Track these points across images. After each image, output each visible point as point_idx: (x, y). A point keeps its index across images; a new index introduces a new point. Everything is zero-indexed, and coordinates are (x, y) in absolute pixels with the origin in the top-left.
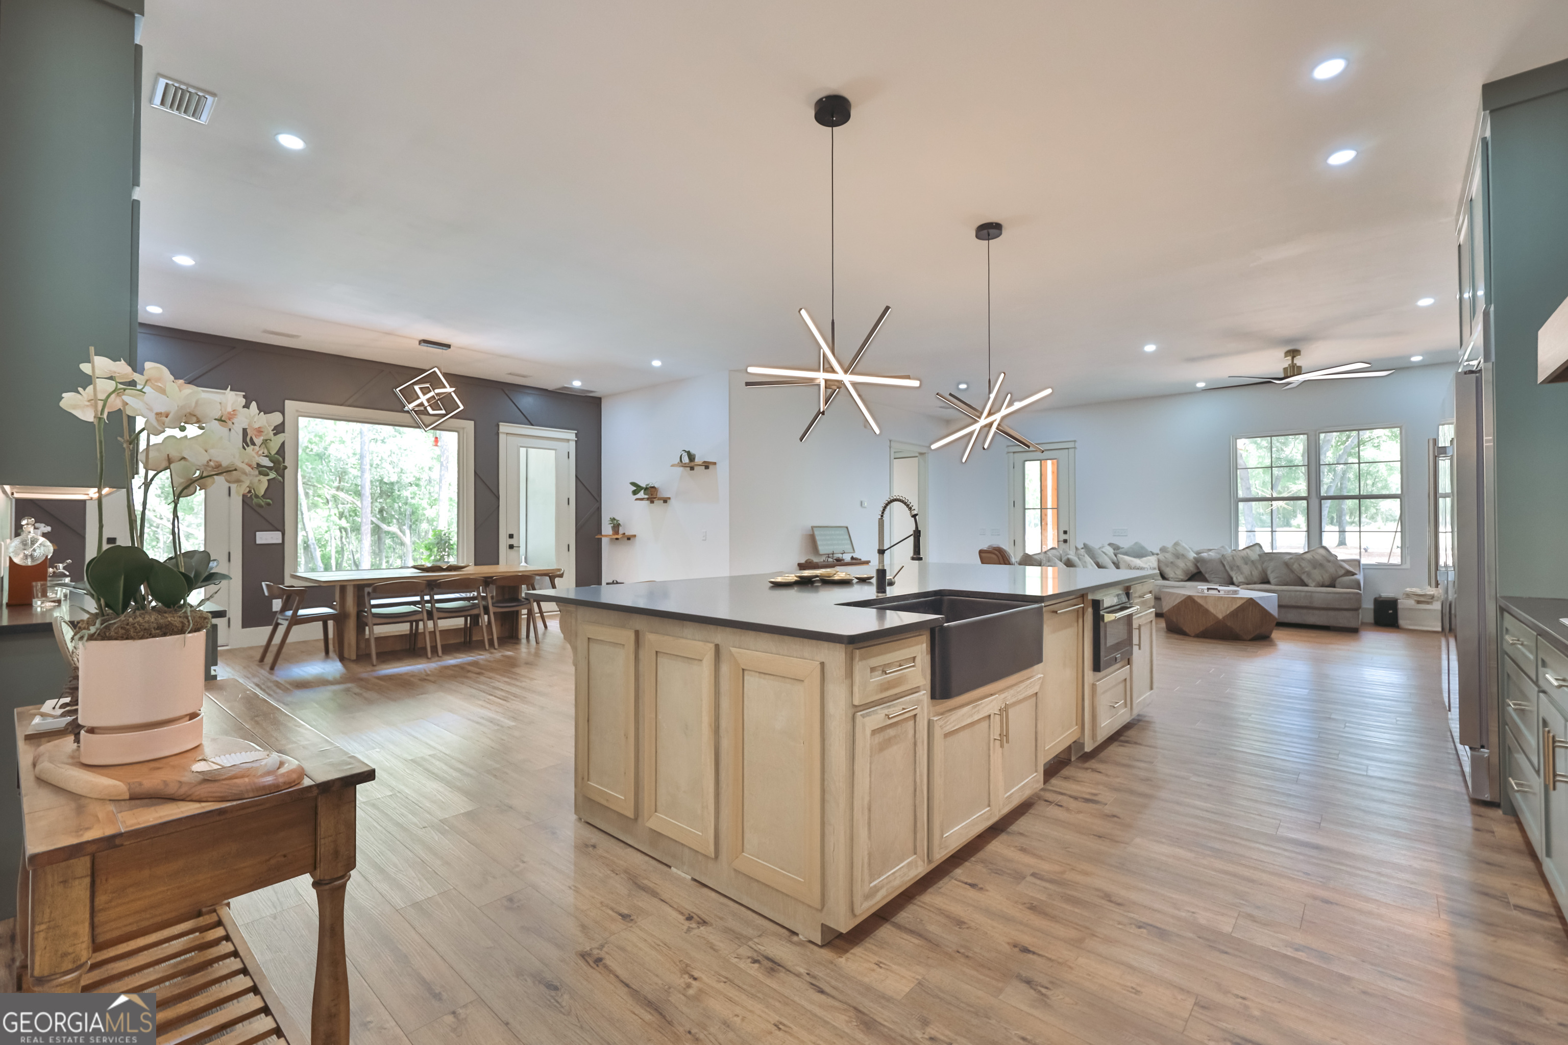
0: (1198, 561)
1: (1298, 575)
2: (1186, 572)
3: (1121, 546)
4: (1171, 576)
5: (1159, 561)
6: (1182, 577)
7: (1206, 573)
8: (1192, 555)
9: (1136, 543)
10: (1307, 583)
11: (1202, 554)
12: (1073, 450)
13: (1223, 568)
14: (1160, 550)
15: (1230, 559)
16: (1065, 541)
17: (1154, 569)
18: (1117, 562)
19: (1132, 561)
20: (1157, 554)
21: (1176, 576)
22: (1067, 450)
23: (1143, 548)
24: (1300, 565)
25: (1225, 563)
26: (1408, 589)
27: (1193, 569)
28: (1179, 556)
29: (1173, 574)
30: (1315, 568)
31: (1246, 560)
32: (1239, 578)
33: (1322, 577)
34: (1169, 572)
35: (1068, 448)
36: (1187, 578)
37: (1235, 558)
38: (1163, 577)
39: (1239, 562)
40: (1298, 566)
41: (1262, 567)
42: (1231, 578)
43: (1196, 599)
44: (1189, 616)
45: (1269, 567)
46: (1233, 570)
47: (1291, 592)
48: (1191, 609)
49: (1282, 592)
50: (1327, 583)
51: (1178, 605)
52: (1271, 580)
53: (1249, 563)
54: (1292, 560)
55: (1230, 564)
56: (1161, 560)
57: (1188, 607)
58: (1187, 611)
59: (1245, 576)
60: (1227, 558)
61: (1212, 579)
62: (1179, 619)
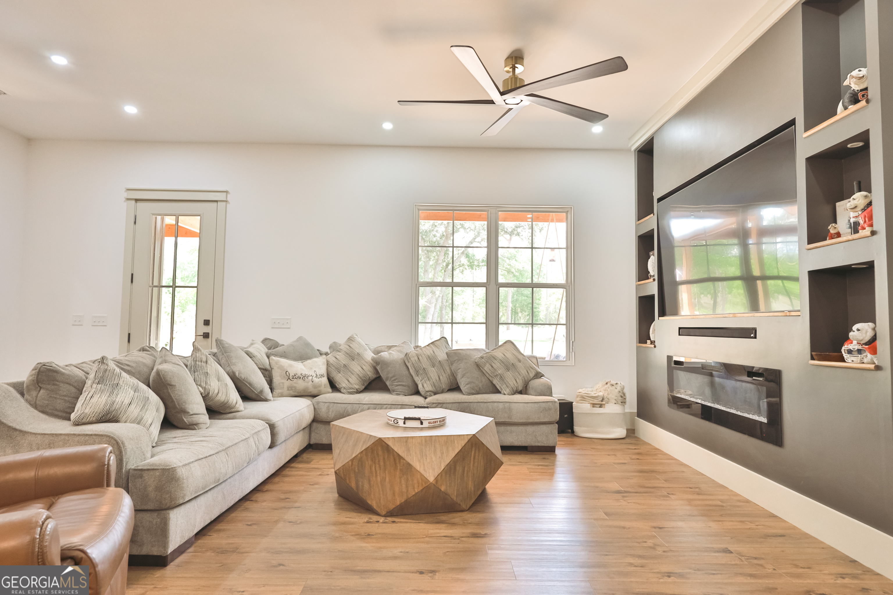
0: (376, 364)
1: (490, 378)
2: (362, 379)
3: (281, 342)
4: (344, 385)
5: (328, 364)
6: (357, 387)
7: (387, 379)
8: (369, 356)
9: (300, 338)
11: (382, 353)
12: (224, 203)
13: (407, 372)
14: (330, 347)
15: (414, 359)
16: (206, 336)
17: (322, 376)
18: (268, 367)
19: (291, 366)
20: (327, 354)
21: (351, 386)
22: (215, 204)
23: (308, 345)
25: (409, 365)
26: (580, 390)
27: (371, 374)
28: (353, 356)
29: (347, 382)
30: (508, 369)
31: (433, 361)
32: (425, 385)
33: (514, 380)
34: (341, 380)
35: (217, 201)
36: (364, 387)
37: (420, 358)
38: (334, 386)
39: (425, 363)
40: (490, 367)
41: (451, 370)
42: (416, 385)
43: (390, 444)
44: (378, 477)
45: (459, 369)
46: (419, 374)
47: (488, 404)
48: (382, 463)
49: (478, 404)
50: (520, 388)
51: (359, 456)
52: (462, 387)
53: (437, 364)
54: (483, 360)
55: (415, 366)
56: (331, 363)
57: (377, 461)
58: (375, 467)
59: (432, 383)
60: (411, 358)
61: (395, 388)
62: (360, 484)
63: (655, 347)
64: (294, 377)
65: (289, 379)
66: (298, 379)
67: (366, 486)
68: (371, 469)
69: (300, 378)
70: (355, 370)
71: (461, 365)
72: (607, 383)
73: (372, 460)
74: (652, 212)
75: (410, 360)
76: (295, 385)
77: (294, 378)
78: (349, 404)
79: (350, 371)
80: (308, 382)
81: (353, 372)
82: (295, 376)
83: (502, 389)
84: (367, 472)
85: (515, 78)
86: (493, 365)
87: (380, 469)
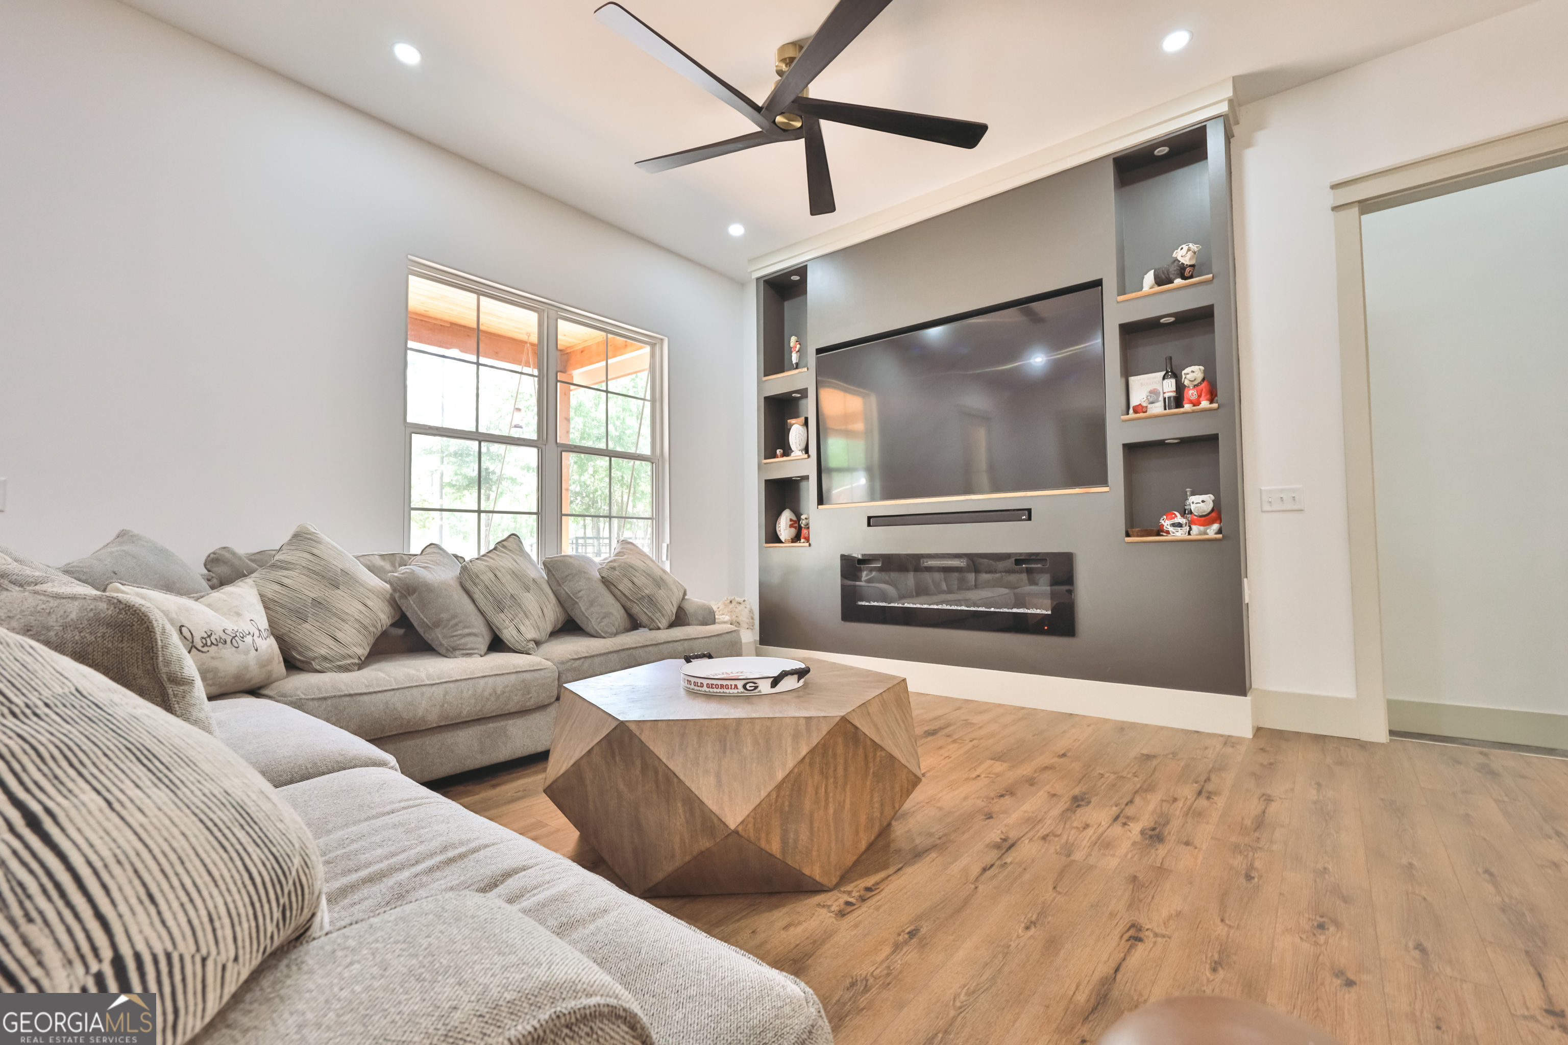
2: (369, 632)
6: (360, 651)
11: (408, 568)
17: (269, 632)
21: (344, 651)
25: (477, 590)
29: (330, 642)
32: (523, 629)
36: (368, 650)
37: (499, 574)
39: (511, 585)
44: (831, 805)
45: (580, 591)
46: (505, 607)
47: (661, 646)
48: (840, 772)
49: (646, 649)
51: (796, 770)
52: (594, 625)
53: (531, 584)
54: (616, 572)
55: (493, 592)
56: (271, 597)
57: (831, 772)
58: (826, 786)
59: (534, 623)
60: (480, 576)
61: (458, 642)
62: (792, 836)
63: (810, 545)
64: (208, 640)
65: (194, 650)
66: (220, 645)
67: (804, 836)
68: (817, 793)
69: (225, 642)
70: (347, 611)
71: (580, 583)
72: (731, 602)
73: (822, 773)
75: (477, 580)
76: (215, 663)
77: (209, 643)
78: (392, 693)
79: (335, 615)
80: (247, 652)
81: (345, 617)
82: (209, 636)
83: (652, 621)
84: (808, 804)
86: (635, 580)
87: (836, 787)
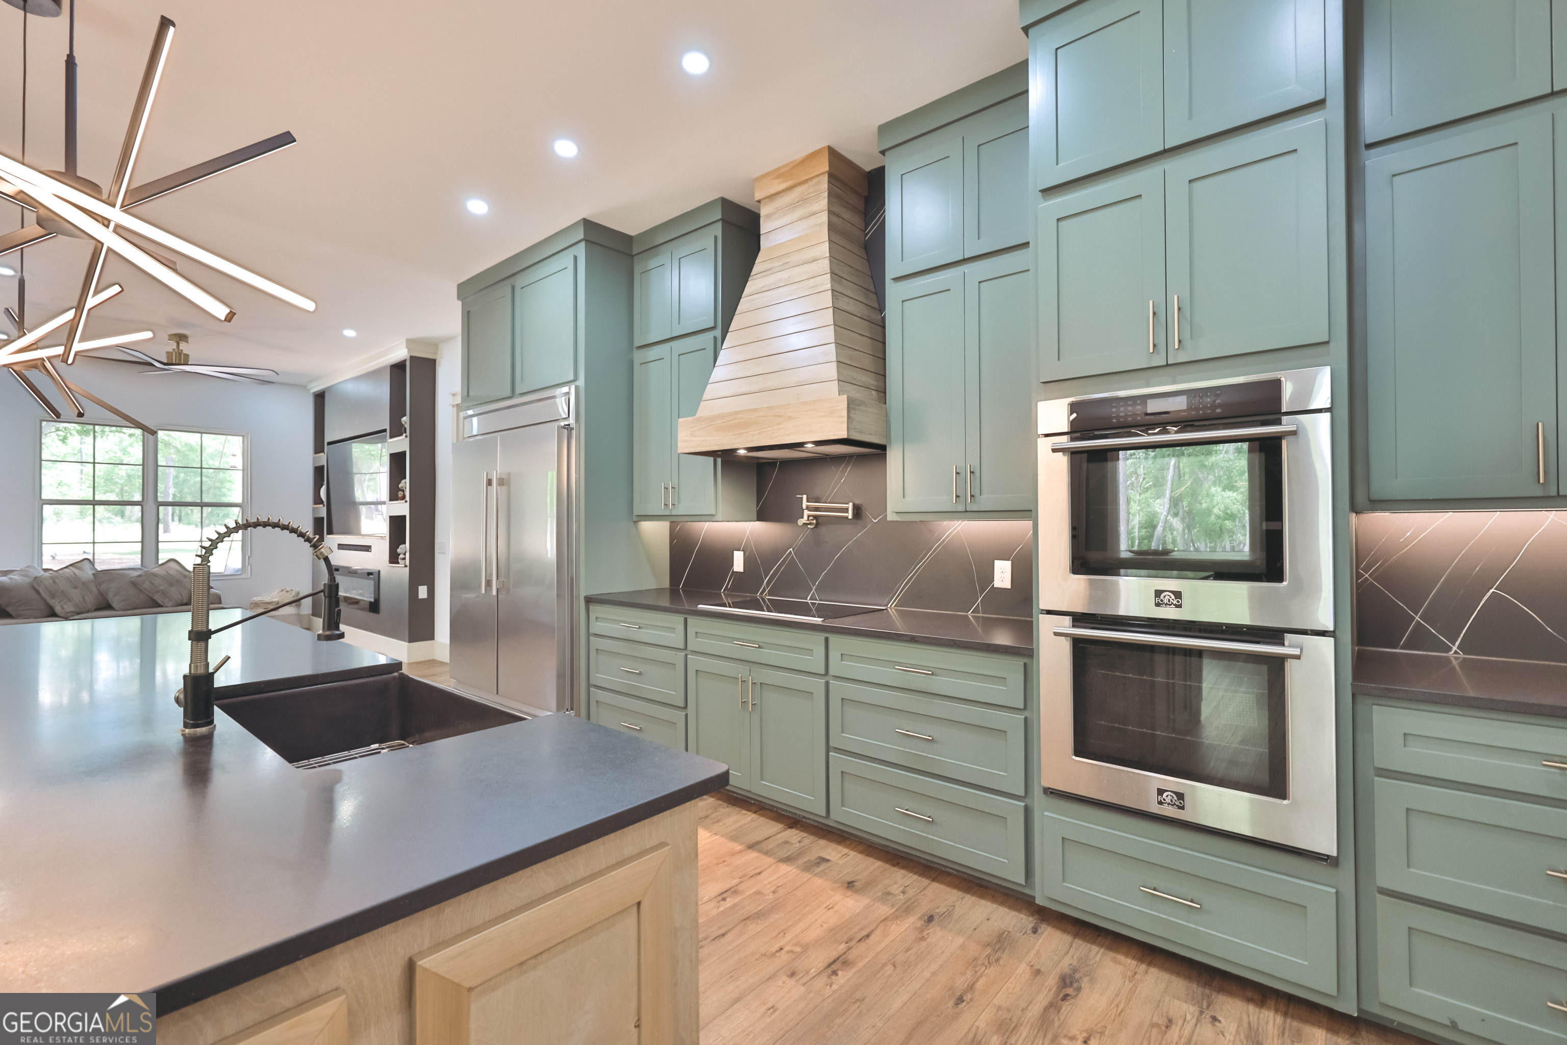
1: (150, 595)
10: (162, 604)
13: (38, 597)
15: (45, 582)
24: (152, 584)
25: (40, 588)
26: (255, 598)
30: (171, 585)
31: (72, 581)
32: (64, 606)
33: (181, 594)
37: (53, 581)
39: (62, 586)
40: (150, 585)
41: (99, 590)
45: (110, 589)
50: (185, 601)
52: (114, 605)
53: (80, 585)
54: (139, 578)
55: (49, 589)
59: (75, 604)
71: (112, 584)
74: (323, 451)
83: (164, 603)
85: (180, 353)
86: (153, 581)
